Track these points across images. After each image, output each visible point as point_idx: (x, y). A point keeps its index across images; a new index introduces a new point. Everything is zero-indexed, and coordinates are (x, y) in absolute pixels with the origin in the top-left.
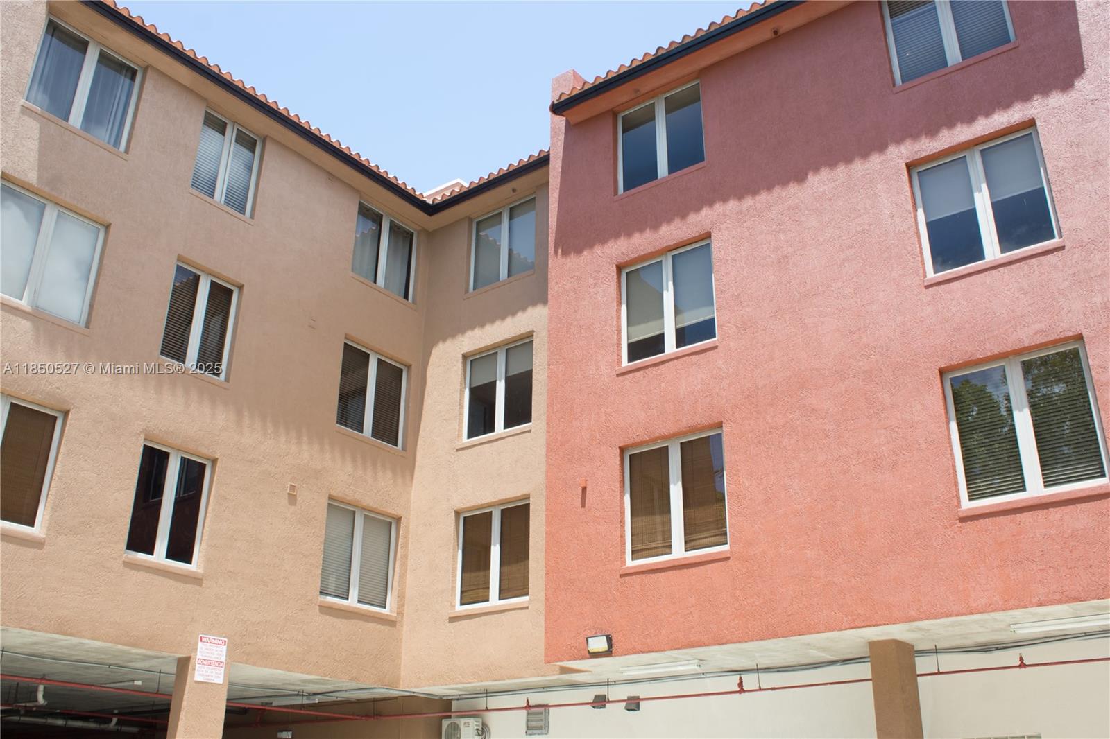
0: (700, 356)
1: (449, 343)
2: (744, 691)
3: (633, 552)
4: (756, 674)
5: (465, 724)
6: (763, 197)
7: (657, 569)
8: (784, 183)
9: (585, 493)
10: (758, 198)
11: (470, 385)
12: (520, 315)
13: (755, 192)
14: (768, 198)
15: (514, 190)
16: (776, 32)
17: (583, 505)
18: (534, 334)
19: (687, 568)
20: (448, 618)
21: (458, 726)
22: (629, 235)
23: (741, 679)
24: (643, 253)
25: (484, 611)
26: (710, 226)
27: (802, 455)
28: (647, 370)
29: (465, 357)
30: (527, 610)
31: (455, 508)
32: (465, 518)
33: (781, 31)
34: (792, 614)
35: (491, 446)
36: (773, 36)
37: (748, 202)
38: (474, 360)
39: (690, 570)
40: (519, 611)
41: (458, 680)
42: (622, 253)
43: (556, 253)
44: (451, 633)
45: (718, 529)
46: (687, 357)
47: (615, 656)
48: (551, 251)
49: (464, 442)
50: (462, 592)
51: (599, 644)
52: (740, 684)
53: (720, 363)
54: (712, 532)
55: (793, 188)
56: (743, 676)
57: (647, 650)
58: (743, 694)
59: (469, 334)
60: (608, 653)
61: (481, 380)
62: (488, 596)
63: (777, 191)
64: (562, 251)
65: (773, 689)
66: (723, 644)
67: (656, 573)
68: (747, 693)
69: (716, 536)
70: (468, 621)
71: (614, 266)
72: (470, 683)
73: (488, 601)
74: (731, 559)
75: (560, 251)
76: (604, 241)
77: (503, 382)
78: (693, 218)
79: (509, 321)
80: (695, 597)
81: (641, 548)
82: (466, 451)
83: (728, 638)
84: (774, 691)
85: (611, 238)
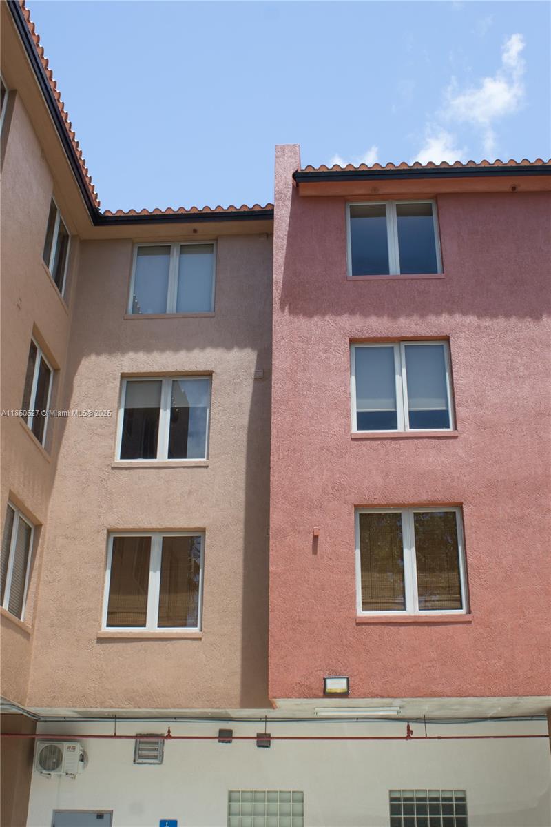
0: (441, 441)
1: (104, 358)
2: (411, 738)
3: (364, 603)
4: (423, 724)
5: (69, 748)
6: (501, 322)
7: (397, 623)
8: (522, 316)
9: (317, 542)
10: (496, 321)
11: (125, 405)
12: (196, 352)
13: (494, 316)
14: (505, 323)
15: (195, 231)
16: (514, 188)
17: (315, 551)
18: (213, 374)
19: (428, 626)
20: (96, 638)
21: (59, 750)
22: (365, 314)
23: (408, 726)
24: (379, 336)
25: (144, 637)
26: (449, 332)
27: (538, 545)
28: (385, 442)
29: (123, 376)
30: (200, 642)
31: (109, 527)
32: (114, 538)
33: (518, 189)
34: (532, 677)
35: (158, 473)
36: (511, 190)
37: (487, 322)
38: (131, 382)
39: (432, 628)
40: (190, 642)
41: (108, 704)
42: (357, 330)
43: (282, 309)
44: (100, 655)
45: (450, 594)
46: (427, 440)
47: (351, 698)
48: (276, 305)
49: (116, 461)
50: (109, 613)
51: (336, 685)
52: (410, 732)
53: (460, 451)
54: (445, 597)
55: (529, 322)
56: (410, 724)
57: (386, 695)
58: (409, 741)
59: (131, 355)
60: (344, 695)
61: (141, 403)
62: (145, 621)
63: (514, 320)
64: (289, 309)
65: (439, 738)
66: (465, 697)
67: (396, 626)
68: (413, 740)
69: (449, 600)
70: (124, 644)
71: (348, 338)
72: (122, 708)
73: (145, 626)
74: (473, 623)
75: (287, 309)
76: (338, 313)
77: (168, 413)
78: (432, 319)
79: (183, 355)
80: (436, 652)
81: (371, 601)
82: (124, 471)
83: (470, 692)
84: (440, 740)
85: (345, 313)
